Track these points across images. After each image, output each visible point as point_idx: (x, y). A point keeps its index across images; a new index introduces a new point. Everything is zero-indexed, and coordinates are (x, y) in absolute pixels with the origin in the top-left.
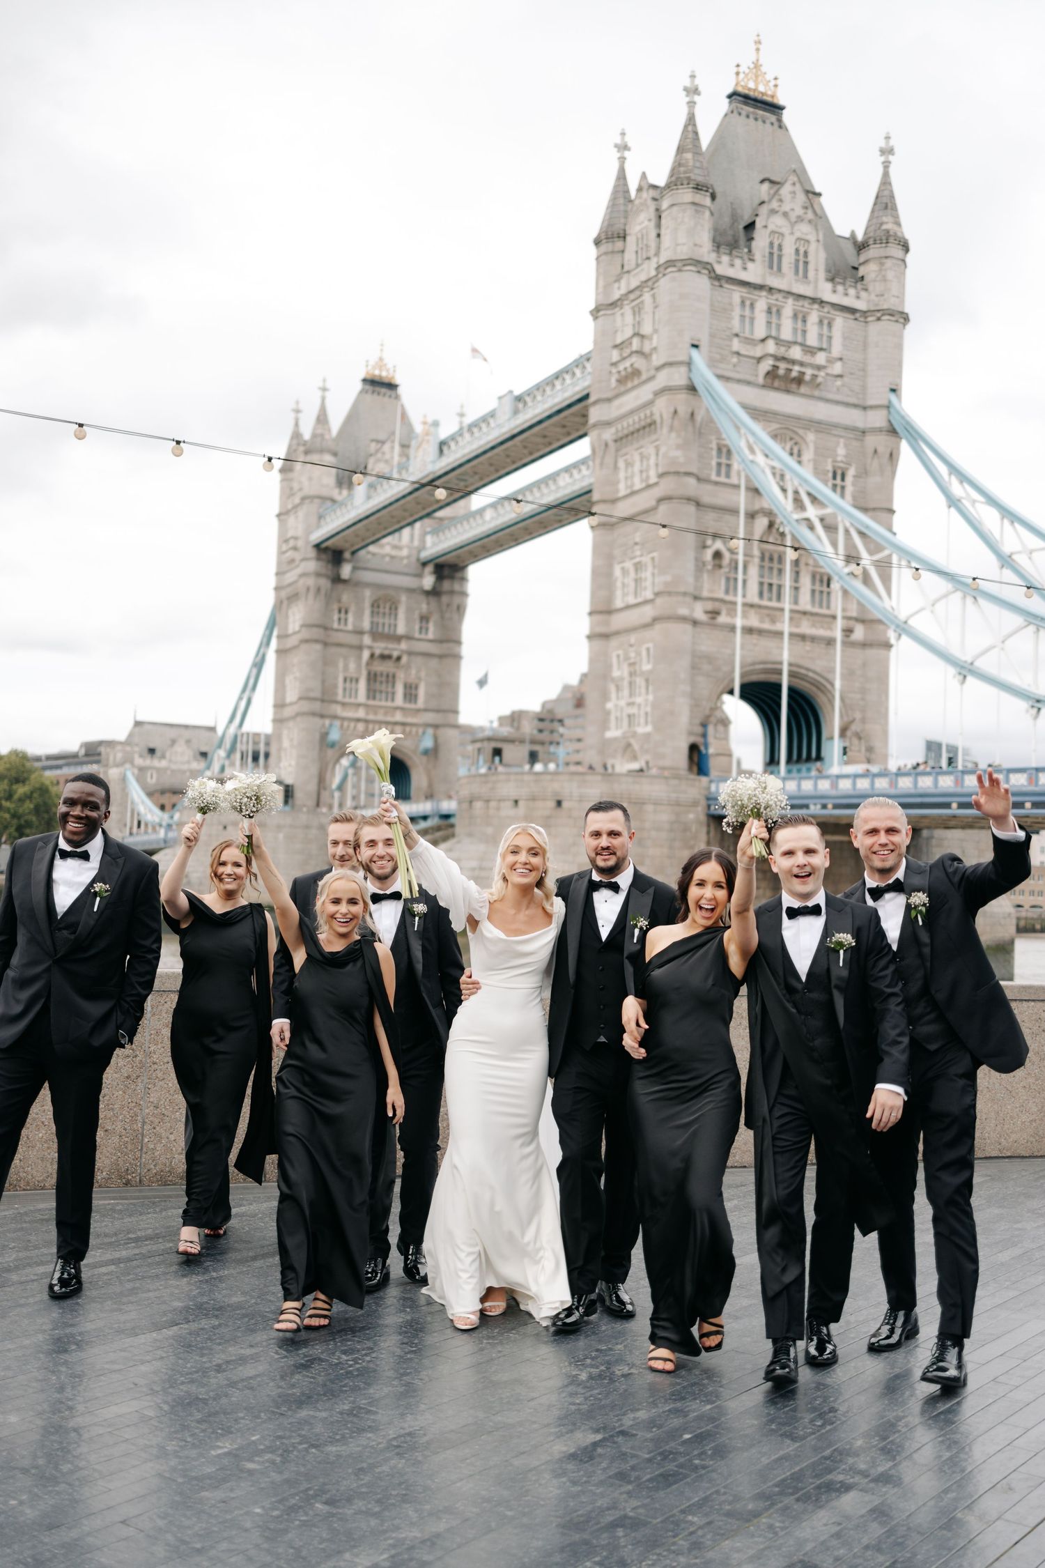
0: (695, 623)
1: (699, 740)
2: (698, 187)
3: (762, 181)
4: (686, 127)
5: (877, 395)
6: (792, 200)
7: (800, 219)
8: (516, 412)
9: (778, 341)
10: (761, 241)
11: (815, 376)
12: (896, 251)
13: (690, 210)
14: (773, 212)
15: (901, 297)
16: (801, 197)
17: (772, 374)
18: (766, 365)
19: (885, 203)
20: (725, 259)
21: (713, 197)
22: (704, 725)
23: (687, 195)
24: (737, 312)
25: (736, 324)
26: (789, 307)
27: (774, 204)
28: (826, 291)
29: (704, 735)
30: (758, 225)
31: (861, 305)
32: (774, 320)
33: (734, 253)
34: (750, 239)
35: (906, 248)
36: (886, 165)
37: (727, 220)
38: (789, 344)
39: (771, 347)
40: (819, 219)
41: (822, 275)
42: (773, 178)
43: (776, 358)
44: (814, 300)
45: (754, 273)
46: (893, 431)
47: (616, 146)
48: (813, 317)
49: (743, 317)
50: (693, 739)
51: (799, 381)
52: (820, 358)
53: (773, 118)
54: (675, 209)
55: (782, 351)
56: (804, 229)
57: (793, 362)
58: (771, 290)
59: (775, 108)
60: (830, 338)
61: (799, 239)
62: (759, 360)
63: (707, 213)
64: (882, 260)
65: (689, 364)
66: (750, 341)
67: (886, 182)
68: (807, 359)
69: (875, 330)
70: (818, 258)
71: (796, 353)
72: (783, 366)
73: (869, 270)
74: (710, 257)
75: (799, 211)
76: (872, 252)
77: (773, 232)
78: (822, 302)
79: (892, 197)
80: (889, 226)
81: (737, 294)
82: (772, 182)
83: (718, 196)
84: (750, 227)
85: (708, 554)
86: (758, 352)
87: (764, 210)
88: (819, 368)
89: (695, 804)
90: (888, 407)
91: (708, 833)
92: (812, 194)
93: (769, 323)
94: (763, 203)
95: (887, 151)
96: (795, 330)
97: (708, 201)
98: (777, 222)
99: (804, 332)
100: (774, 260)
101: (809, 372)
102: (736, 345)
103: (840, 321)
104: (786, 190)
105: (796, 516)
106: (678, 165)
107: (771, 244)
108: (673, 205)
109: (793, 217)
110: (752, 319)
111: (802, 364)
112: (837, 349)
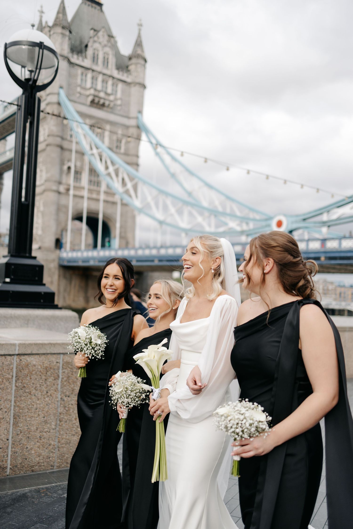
0: (59, 193)
1: (60, 237)
2: (63, 28)
3: (92, 29)
4: (61, 4)
5: (133, 113)
6: (102, 37)
7: (105, 46)
8: (4, 111)
9: (95, 90)
10: (90, 52)
11: (109, 105)
12: (142, 62)
13: (60, 36)
14: (95, 42)
15: (144, 78)
16: (106, 38)
17: (93, 102)
18: (90, 99)
19: (139, 44)
20: (75, 56)
21: (70, 32)
22: (62, 231)
23: (59, 30)
24: (79, 78)
25: (79, 81)
26: (100, 78)
27: (96, 39)
28: (116, 74)
29: (62, 235)
30: (90, 45)
31: (129, 80)
32: (94, 81)
33: (80, 54)
34: (86, 50)
35: (146, 61)
36: (140, 30)
37: (78, 43)
38: (99, 91)
39: (92, 91)
40: (114, 47)
41: (114, 67)
42: (96, 28)
43: (95, 96)
44: (110, 76)
45: (87, 63)
46: (138, 127)
47: (39, 11)
48: (110, 82)
49: (82, 80)
50: (58, 236)
51: (103, 105)
52: (112, 98)
53: (98, 7)
54: (55, 35)
55: (96, 93)
56: (107, 49)
57: (100, 98)
58: (93, 71)
59: (100, 5)
60: (116, 91)
61: (105, 53)
62: (88, 96)
63: (67, 38)
64: (136, 64)
65: (58, 94)
66: (85, 89)
67: (139, 36)
68: (107, 97)
69: (134, 90)
70: (112, 61)
71: (102, 95)
72: (97, 100)
73: (132, 68)
74: (70, 55)
75: (105, 42)
76: (134, 61)
77: (94, 49)
78: (113, 78)
79: (141, 42)
80: (139, 52)
81: (80, 71)
82: (95, 30)
83: (73, 33)
84: (86, 46)
85: (65, 168)
86: (88, 93)
87: (91, 40)
88: (111, 101)
89: (54, 260)
90: (137, 118)
91: (59, 272)
92: (111, 36)
93: (92, 83)
94: (91, 38)
95: (140, 25)
96: (103, 87)
97: (67, 33)
98: (96, 45)
99: (106, 88)
100: (95, 59)
101: (107, 103)
102: (79, 89)
103: (120, 86)
104: (100, 34)
105: (90, 152)
106: (57, 18)
107: (94, 54)
108: (54, 33)
109: (103, 44)
110: (86, 81)
111: (104, 99)
112: (119, 95)
